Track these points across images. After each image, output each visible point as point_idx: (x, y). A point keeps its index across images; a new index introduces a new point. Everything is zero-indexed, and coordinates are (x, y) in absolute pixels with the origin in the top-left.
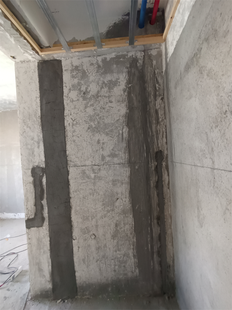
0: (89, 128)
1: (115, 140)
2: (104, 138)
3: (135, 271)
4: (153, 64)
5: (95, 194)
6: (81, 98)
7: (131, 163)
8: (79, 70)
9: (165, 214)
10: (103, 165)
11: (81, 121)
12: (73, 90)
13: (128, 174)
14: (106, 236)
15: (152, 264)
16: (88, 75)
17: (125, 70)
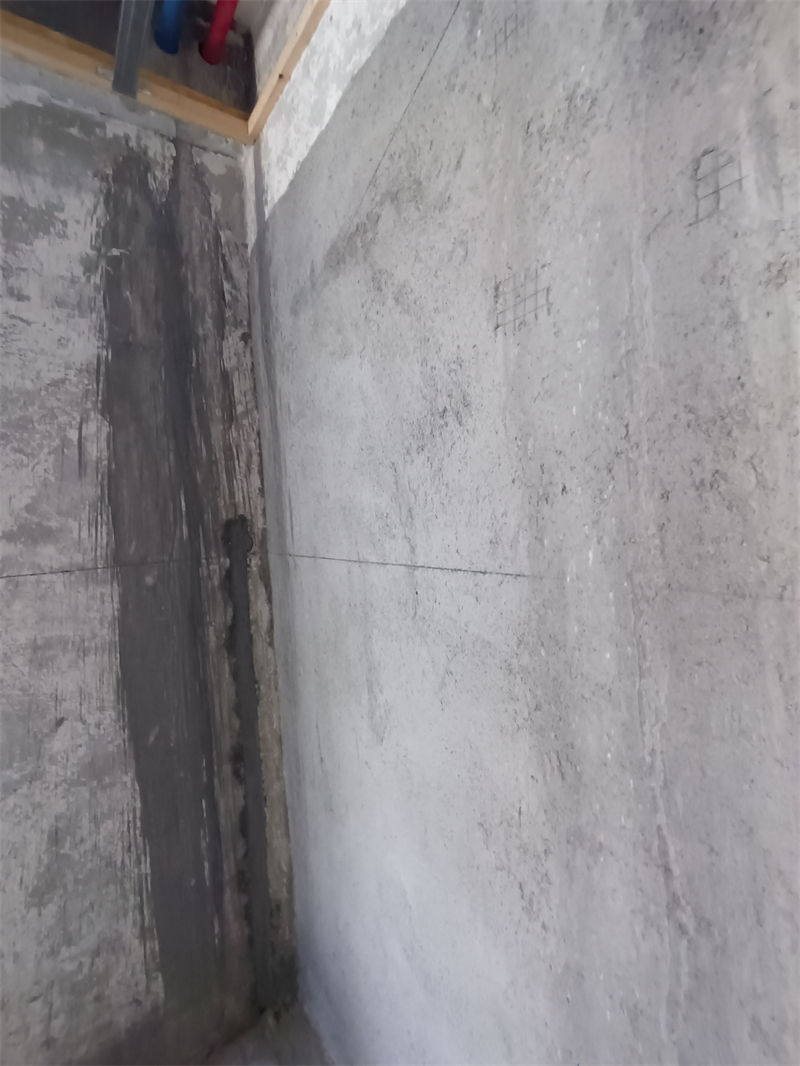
1: (45, 465)
3: (148, 991)
4: (210, 206)
9: (261, 734)
13: (111, 608)
15: (217, 930)
17: (94, 183)
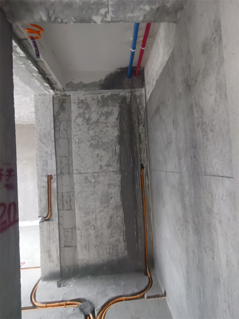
0: (91, 145)
1: (110, 154)
2: (101, 152)
3: (125, 252)
4: (137, 102)
5: (95, 194)
6: (85, 123)
7: (121, 171)
8: (84, 103)
10: (101, 172)
11: (84, 140)
12: (79, 117)
13: (120, 179)
14: (103, 226)
15: (137, 246)
16: (90, 107)
17: (118, 105)
